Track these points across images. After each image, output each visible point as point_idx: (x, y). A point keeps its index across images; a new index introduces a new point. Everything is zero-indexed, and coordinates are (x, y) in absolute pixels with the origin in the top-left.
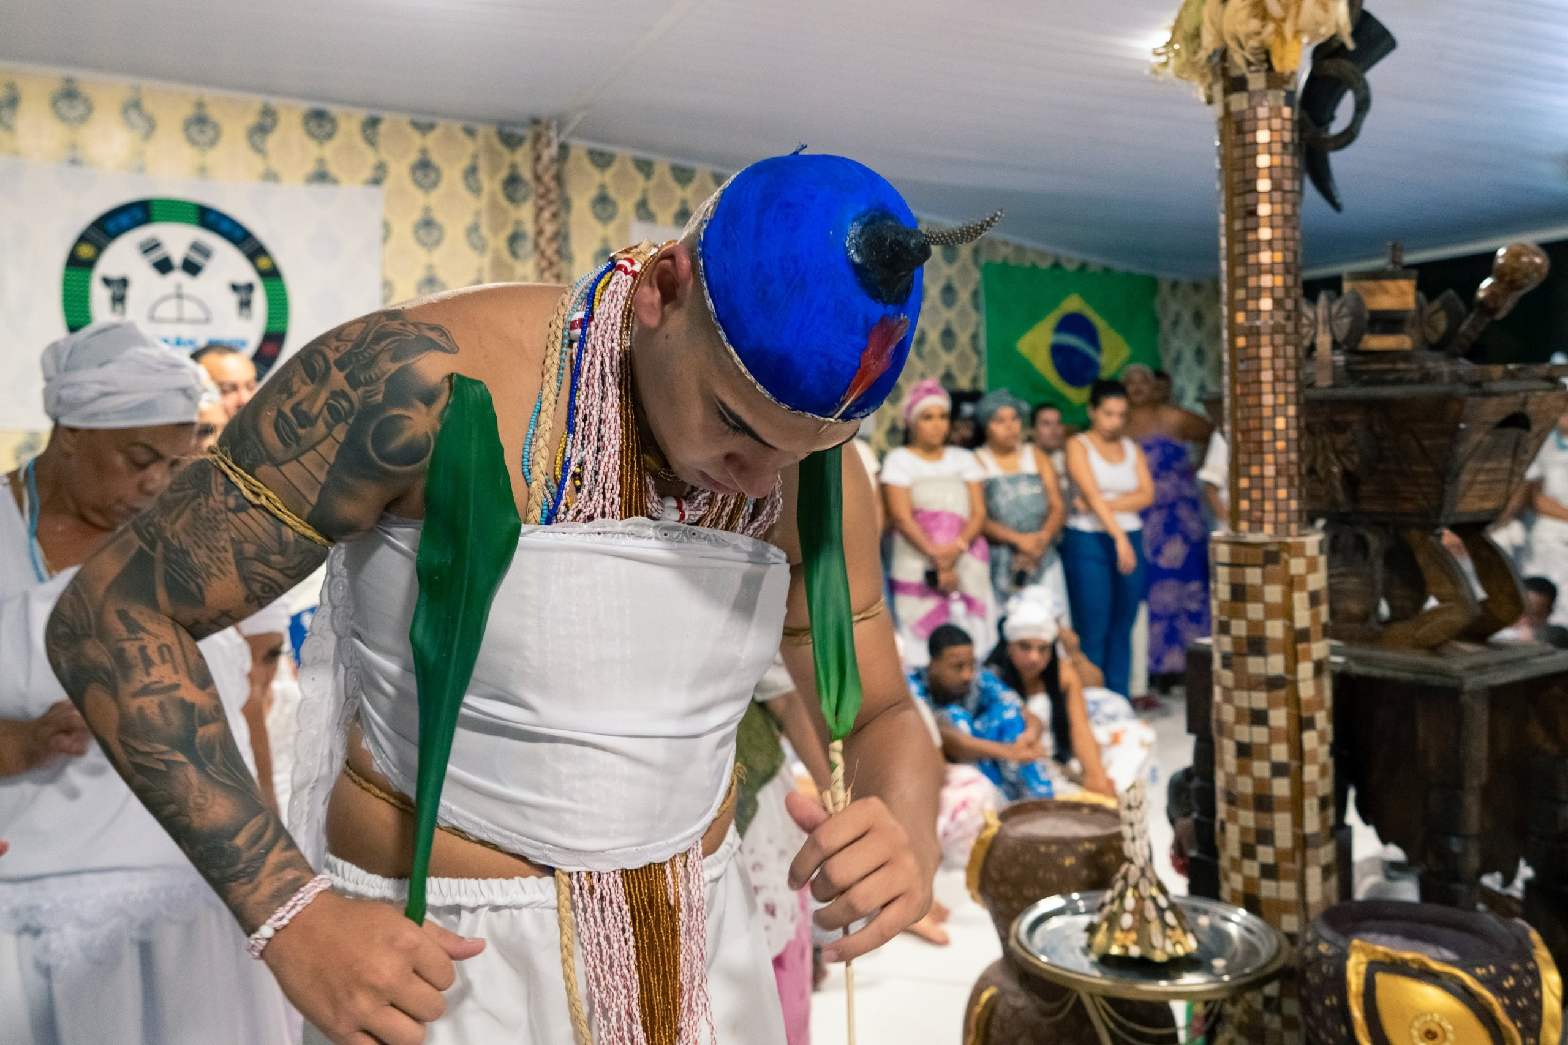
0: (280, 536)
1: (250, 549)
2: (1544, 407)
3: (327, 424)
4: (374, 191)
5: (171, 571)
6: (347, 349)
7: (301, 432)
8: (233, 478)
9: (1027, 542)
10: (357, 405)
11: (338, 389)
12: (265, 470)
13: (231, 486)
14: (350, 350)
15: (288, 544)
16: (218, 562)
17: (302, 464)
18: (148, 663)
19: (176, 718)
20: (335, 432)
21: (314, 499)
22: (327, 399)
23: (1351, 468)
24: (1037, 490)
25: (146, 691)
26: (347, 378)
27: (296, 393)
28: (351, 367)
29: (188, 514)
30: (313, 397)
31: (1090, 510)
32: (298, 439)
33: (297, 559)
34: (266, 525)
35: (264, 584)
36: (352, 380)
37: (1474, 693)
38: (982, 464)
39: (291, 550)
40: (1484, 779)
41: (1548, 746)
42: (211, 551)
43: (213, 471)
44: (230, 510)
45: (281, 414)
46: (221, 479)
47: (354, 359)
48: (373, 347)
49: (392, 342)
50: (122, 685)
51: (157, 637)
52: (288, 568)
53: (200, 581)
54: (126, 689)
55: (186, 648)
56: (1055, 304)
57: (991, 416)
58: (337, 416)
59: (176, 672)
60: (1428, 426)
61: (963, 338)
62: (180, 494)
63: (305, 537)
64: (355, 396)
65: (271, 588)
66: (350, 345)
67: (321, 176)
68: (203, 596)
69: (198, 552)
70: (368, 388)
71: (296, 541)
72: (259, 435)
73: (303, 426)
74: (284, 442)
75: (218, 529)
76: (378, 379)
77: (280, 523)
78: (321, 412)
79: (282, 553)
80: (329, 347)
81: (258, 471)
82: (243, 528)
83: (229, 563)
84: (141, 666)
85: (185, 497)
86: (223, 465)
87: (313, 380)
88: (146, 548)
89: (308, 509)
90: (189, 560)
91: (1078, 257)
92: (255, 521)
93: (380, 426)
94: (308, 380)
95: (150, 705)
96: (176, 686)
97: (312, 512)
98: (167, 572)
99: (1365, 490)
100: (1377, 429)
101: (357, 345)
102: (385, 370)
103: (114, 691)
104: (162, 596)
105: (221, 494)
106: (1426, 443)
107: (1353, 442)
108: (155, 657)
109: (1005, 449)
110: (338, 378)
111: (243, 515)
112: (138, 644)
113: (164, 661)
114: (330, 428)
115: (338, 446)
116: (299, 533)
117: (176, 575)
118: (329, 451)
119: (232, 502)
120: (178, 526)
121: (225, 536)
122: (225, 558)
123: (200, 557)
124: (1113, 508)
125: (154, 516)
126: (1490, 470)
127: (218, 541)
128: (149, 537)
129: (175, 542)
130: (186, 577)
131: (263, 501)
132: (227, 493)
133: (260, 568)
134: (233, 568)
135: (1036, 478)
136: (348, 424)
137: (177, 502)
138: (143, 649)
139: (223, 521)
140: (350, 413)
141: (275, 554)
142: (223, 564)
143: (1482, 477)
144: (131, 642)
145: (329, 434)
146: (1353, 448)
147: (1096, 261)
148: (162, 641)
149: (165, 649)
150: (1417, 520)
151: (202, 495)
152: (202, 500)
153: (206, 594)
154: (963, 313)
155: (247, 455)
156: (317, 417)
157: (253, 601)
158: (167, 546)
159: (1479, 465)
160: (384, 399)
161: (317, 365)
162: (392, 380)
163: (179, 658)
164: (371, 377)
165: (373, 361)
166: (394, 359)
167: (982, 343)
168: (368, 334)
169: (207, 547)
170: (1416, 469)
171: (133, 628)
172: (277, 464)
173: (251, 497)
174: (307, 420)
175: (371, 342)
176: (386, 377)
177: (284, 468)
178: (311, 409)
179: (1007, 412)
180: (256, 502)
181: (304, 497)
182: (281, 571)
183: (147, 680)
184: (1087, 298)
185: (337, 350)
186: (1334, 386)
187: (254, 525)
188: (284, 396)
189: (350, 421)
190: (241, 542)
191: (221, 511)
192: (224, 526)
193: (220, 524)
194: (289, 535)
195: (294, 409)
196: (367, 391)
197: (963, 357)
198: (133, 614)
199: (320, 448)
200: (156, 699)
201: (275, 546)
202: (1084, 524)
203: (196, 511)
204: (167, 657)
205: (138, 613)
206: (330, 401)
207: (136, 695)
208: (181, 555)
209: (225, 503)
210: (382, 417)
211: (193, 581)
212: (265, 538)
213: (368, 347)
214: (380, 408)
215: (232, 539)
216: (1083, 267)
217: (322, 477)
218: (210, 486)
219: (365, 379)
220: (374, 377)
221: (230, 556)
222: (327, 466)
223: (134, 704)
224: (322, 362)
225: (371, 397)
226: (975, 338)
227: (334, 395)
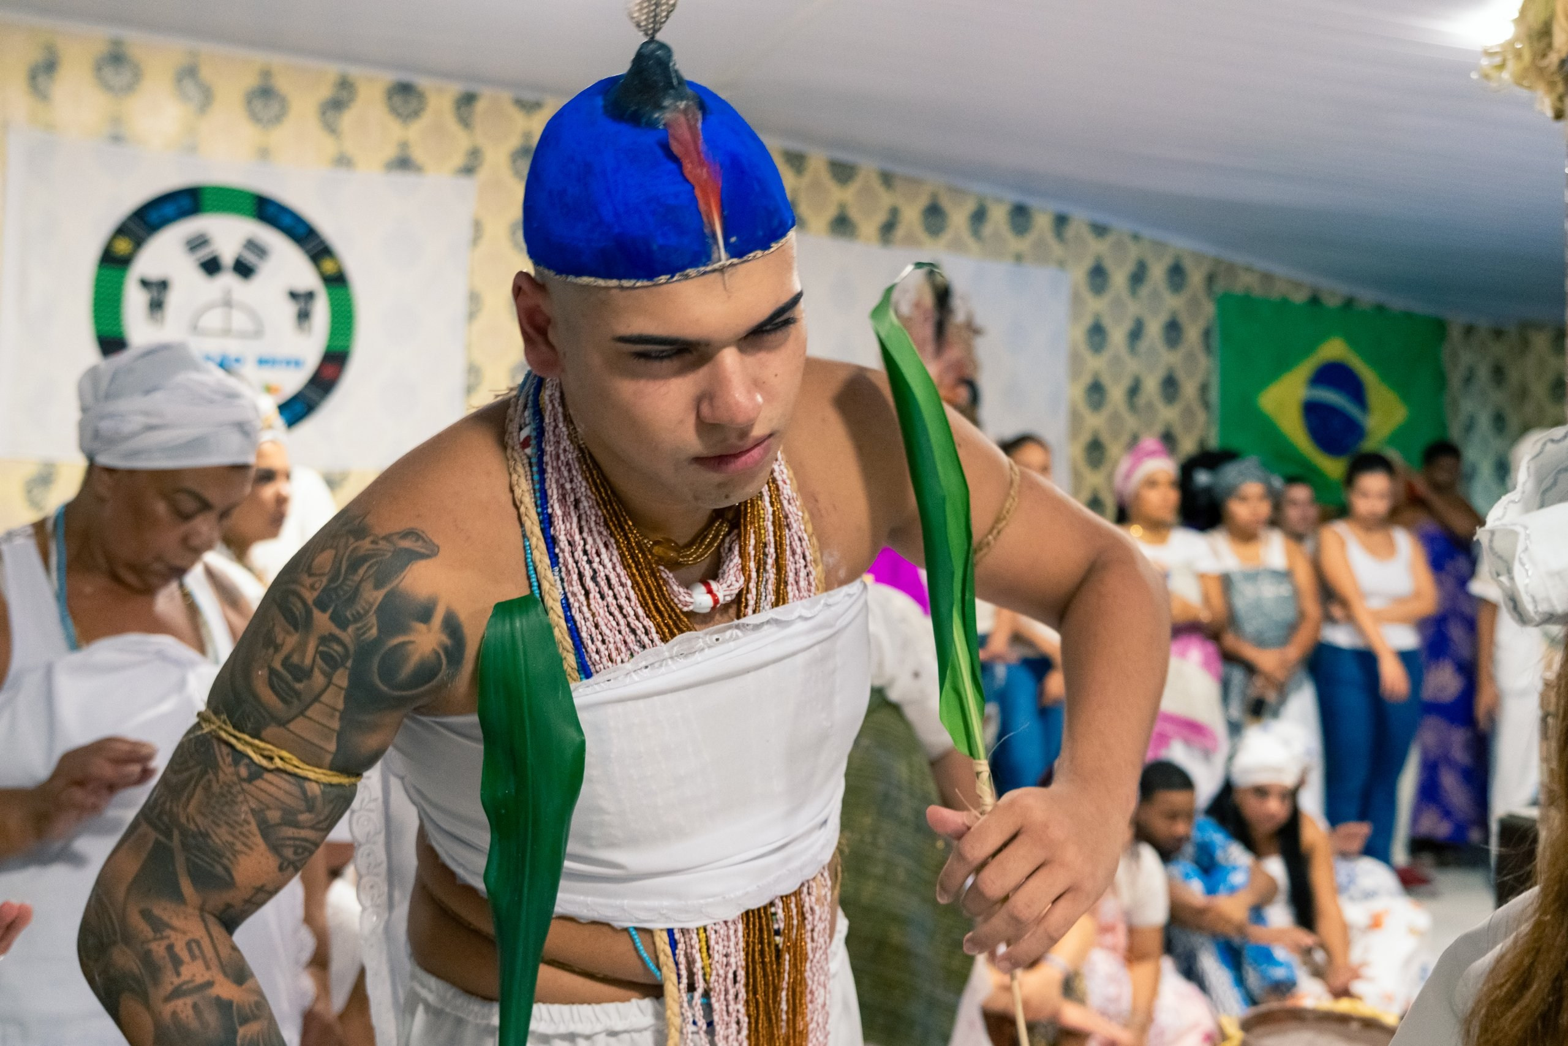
0: (304, 792)
1: (274, 816)
3: (323, 673)
4: (465, 182)
5: (193, 857)
6: (324, 584)
7: (299, 686)
8: (239, 746)
9: (1267, 660)
10: (351, 648)
11: (326, 634)
12: (271, 731)
13: (239, 756)
14: (327, 586)
15: (314, 798)
16: (241, 837)
17: (310, 719)
18: (177, 962)
19: (212, 1018)
20: (335, 680)
21: (332, 747)
22: (317, 647)
24: (1284, 590)
25: (178, 993)
26: (332, 618)
27: (282, 645)
28: (333, 605)
29: (199, 793)
30: (302, 647)
31: (1350, 619)
32: (298, 694)
33: (327, 811)
34: (287, 787)
35: (296, 847)
36: (340, 621)
38: (1216, 553)
39: (319, 803)
42: (232, 827)
43: (215, 743)
44: (244, 780)
45: (272, 672)
46: (225, 750)
47: (334, 597)
48: (351, 577)
49: (370, 567)
50: (151, 990)
51: (184, 933)
52: (319, 822)
53: (225, 861)
54: (157, 995)
55: (216, 941)
56: (1309, 348)
57: (1231, 491)
58: (332, 663)
59: (208, 968)
61: (1189, 389)
62: (186, 775)
63: (331, 785)
64: (347, 636)
65: (305, 849)
66: (325, 580)
67: (403, 163)
68: (232, 878)
69: (218, 831)
70: (359, 625)
71: (323, 793)
72: (256, 697)
73: (299, 680)
74: (284, 700)
75: (236, 803)
76: (367, 612)
77: (301, 781)
78: (314, 661)
79: (310, 809)
80: (303, 586)
81: (264, 734)
82: (263, 796)
83: (254, 835)
84: (170, 966)
85: (191, 778)
86: (224, 735)
87: (296, 628)
88: (162, 838)
89: (328, 758)
90: (210, 842)
91: (1344, 289)
92: (275, 787)
93: (383, 659)
94: (291, 629)
95: (183, 1007)
96: (210, 984)
97: (333, 759)
98: (188, 859)
101: (332, 580)
102: (371, 600)
103: (145, 999)
104: (187, 887)
105: (230, 765)
108: (184, 955)
109: (1245, 536)
110: (322, 620)
111: (259, 783)
112: (165, 943)
113: (193, 957)
114: (329, 677)
115: (343, 693)
116: (325, 784)
117: (197, 860)
118: (334, 698)
119: (244, 772)
120: (192, 808)
121: (245, 808)
122: (249, 831)
123: (221, 835)
124: (1380, 617)
125: (164, 803)
127: (237, 815)
128: (163, 827)
129: (192, 826)
130: (210, 861)
131: (279, 763)
132: (236, 763)
133: (290, 832)
134: (259, 840)
135: (1286, 575)
136: (346, 668)
137: (186, 784)
138: (170, 948)
139: (239, 793)
140: (346, 656)
141: (302, 812)
142: (248, 837)
144: (157, 943)
145: (329, 683)
147: (1367, 296)
148: (189, 936)
149: (194, 945)
151: (210, 771)
152: (211, 775)
153: (235, 874)
154: (1190, 357)
155: (249, 718)
156: (312, 670)
157: (287, 868)
158: (184, 832)
160: (380, 630)
161: (295, 610)
162: (382, 609)
163: (209, 952)
164: (358, 613)
165: (356, 592)
166: (378, 586)
167: (1214, 395)
168: (341, 563)
169: (227, 823)
171: (158, 926)
172: (283, 723)
173: (264, 763)
174: (302, 673)
175: (346, 571)
176: (375, 608)
177: (292, 726)
178: (303, 662)
179: (1253, 488)
180: (270, 766)
181: (322, 748)
182: (313, 828)
183: (177, 981)
184: (1353, 342)
185: (312, 587)
187: (272, 790)
188: (271, 651)
189: (349, 664)
190: (262, 811)
191: (235, 784)
192: (240, 798)
193: (236, 797)
194: (314, 789)
195: (285, 663)
196: (358, 629)
197: (1188, 413)
198: (157, 911)
199: (325, 698)
200: (189, 1000)
201: (302, 805)
202: (1341, 637)
203: (207, 789)
204: (197, 952)
205: (163, 910)
206: (321, 648)
207: (168, 999)
208: (201, 839)
209: (238, 775)
210: (382, 651)
211: (218, 862)
212: (289, 800)
213: (345, 579)
214: (377, 642)
215: (252, 810)
216: (1349, 303)
217: (336, 725)
218: (216, 758)
219: (353, 615)
220: (362, 611)
221: (254, 827)
222: (337, 714)
223: (167, 1009)
224: (299, 605)
225: (364, 633)
226: (1204, 389)
227: (324, 640)
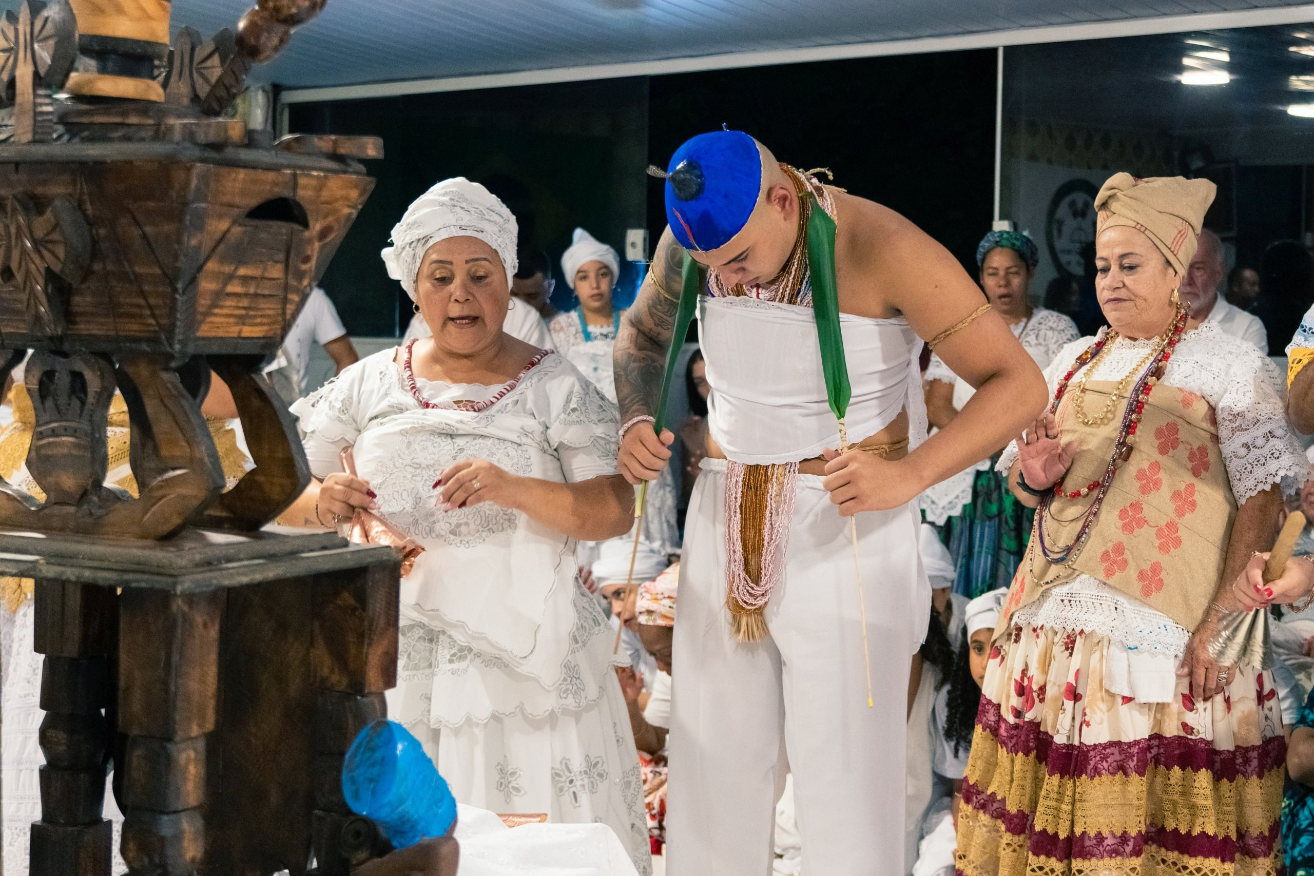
2: (325, 194)
23: (57, 268)
37: (190, 598)
40: (210, 726)
41: (335, 678)
60: (151, 204)
99: (81, 302)
100: (88, 207)
106: (148, 229)
107: (56, 227)
126: (245, 279)
143: (234, 288)
146: (56, 236)
150: (145, 347)
159: (228, 269)
170: (139, 269)
186: (34, 141)
